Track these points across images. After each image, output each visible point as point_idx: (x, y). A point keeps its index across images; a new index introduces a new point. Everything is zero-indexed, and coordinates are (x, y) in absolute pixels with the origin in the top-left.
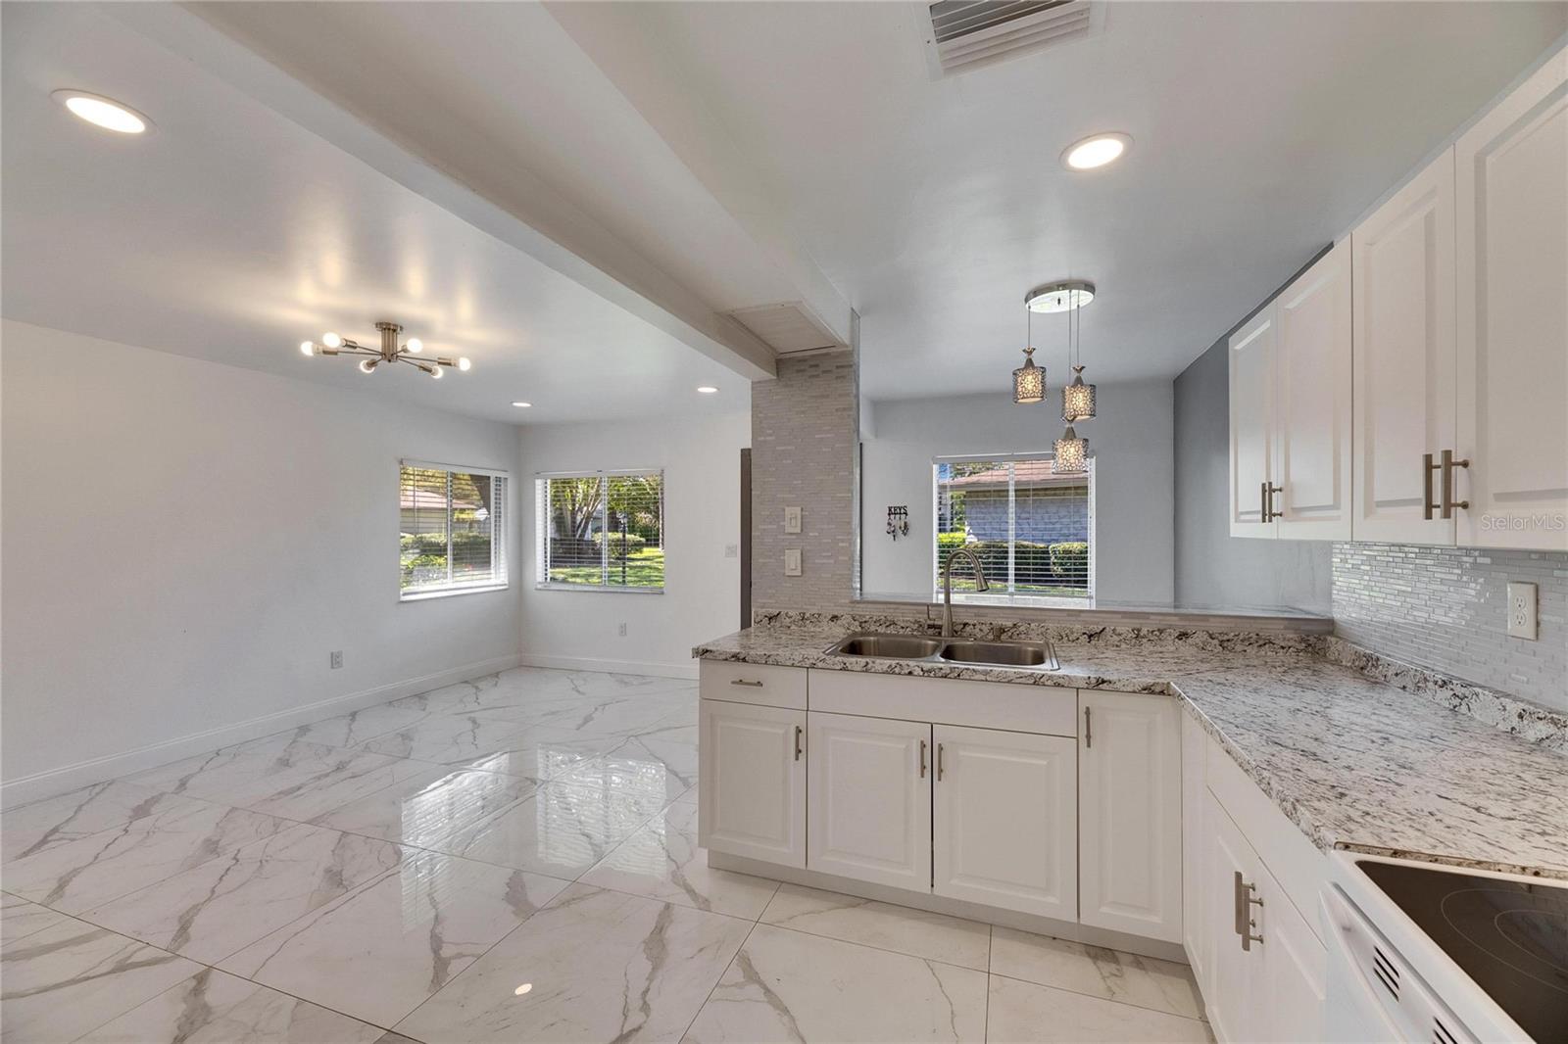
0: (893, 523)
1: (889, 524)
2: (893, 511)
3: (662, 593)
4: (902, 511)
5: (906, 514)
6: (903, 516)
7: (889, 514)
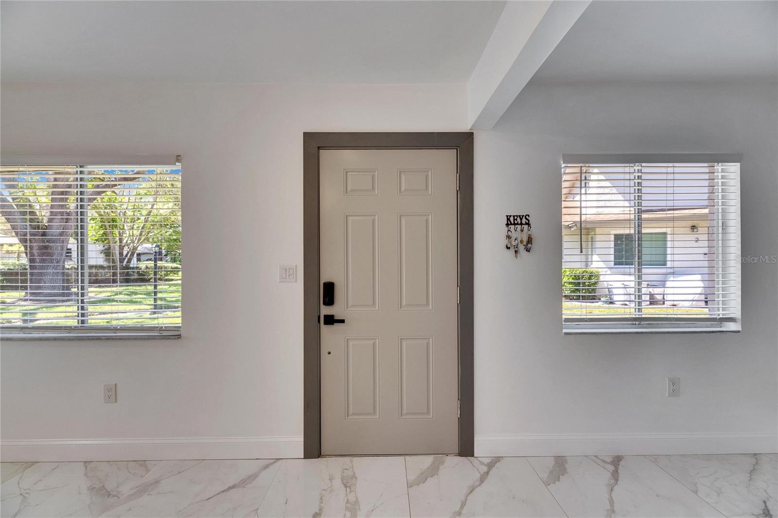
0: (514, 235)
1: (509, 237)
2: (511, 221)
3: (179, 337)
4: (524, 221)
5: (528, 224)
6: (526, 227)
7: (507, 225)
